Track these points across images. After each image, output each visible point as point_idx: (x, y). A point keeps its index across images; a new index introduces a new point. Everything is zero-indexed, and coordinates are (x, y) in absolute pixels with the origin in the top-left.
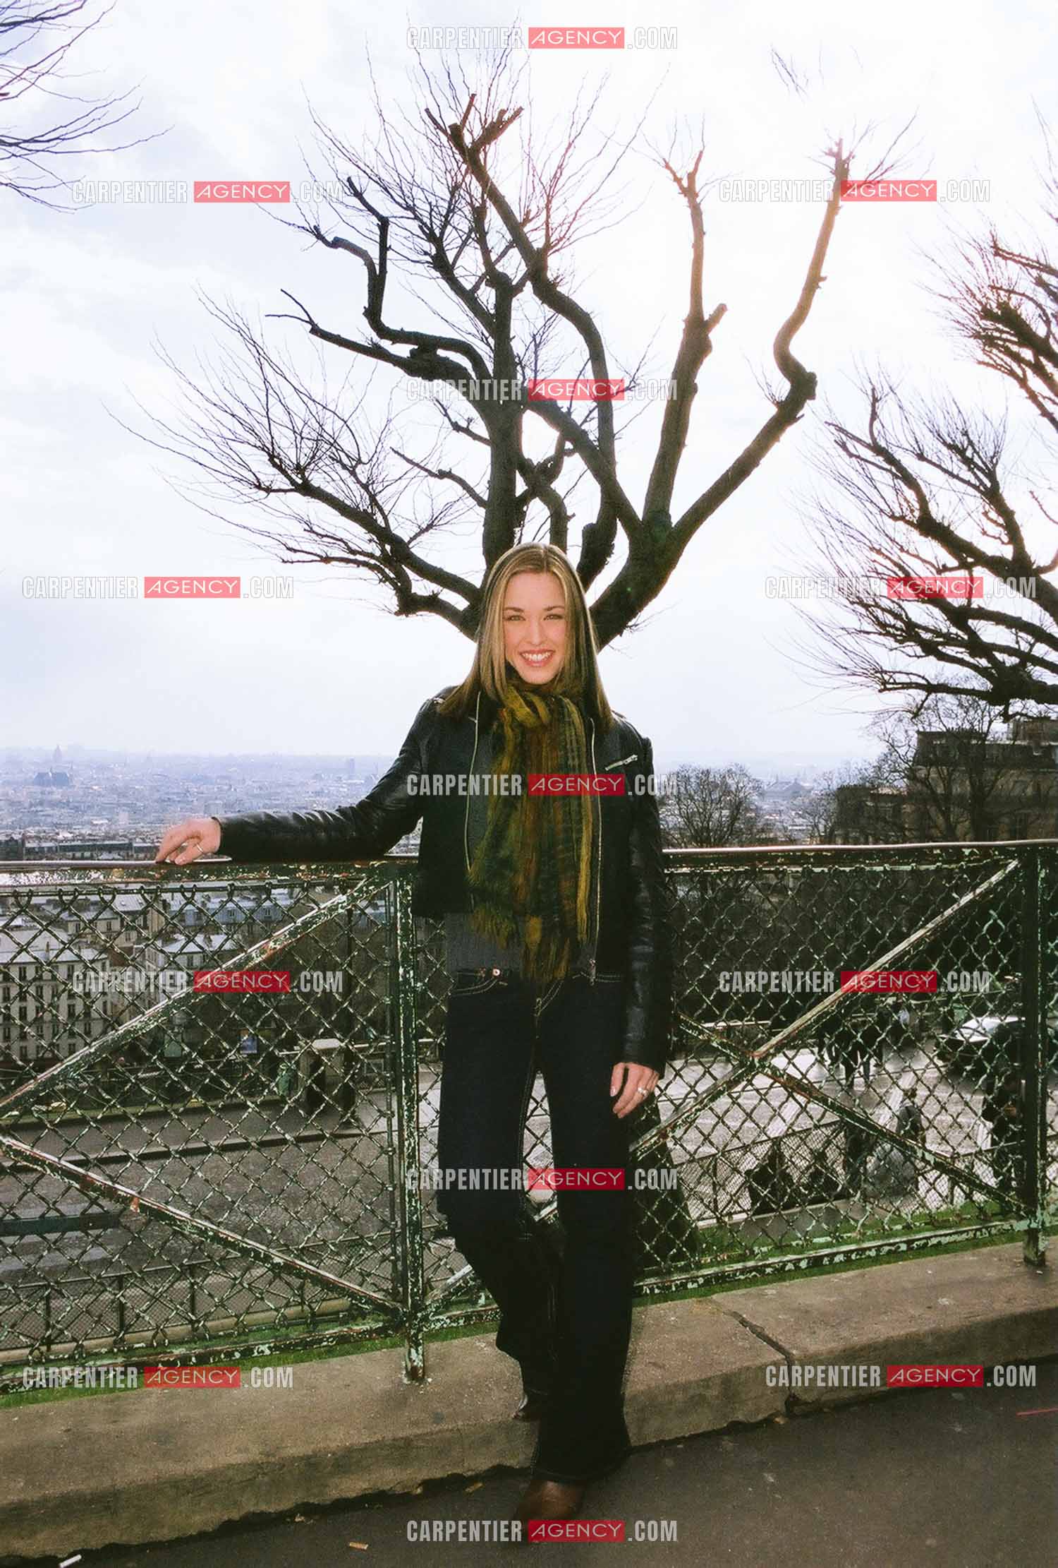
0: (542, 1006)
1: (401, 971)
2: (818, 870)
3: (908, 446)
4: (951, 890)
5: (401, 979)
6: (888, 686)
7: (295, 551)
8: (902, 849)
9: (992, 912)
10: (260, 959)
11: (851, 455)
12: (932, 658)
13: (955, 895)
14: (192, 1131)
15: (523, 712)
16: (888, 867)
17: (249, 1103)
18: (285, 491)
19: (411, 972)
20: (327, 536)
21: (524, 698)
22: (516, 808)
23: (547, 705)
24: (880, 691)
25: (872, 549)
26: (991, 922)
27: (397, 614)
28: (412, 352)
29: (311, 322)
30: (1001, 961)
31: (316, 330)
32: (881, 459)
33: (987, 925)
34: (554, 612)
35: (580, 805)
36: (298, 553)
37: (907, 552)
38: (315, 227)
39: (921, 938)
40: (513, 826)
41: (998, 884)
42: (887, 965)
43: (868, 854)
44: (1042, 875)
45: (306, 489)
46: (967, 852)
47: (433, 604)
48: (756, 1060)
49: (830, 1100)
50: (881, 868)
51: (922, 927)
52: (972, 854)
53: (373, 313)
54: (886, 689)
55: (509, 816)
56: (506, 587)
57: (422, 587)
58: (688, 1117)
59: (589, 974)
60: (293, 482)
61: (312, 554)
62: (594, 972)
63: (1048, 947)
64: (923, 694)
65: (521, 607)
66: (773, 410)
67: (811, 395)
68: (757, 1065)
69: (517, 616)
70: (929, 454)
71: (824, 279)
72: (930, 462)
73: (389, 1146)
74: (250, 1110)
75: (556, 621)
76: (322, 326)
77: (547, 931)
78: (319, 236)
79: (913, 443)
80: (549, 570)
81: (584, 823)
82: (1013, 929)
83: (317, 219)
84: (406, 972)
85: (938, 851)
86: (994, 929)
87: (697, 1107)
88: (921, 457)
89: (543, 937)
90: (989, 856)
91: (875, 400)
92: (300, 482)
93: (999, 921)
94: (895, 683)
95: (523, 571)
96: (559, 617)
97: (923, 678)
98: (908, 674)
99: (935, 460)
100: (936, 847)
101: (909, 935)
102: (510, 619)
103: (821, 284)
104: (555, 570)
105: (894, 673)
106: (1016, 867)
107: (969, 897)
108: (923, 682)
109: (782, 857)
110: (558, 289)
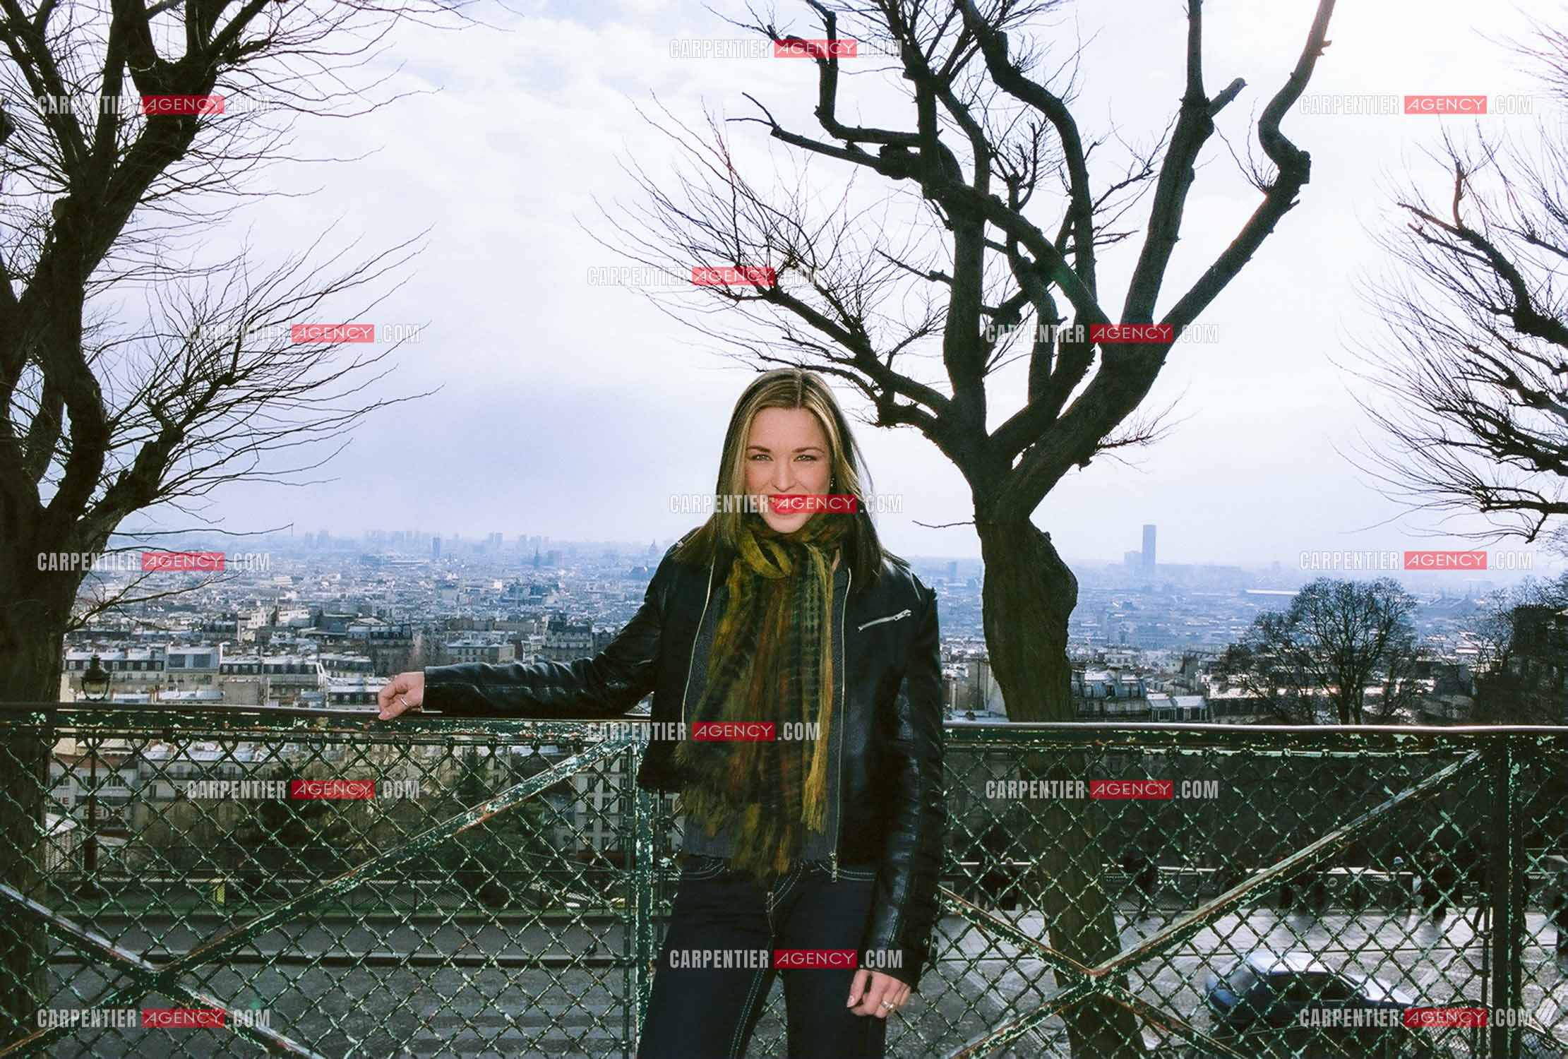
0: (775, 900)
1: (638, 844)
2: (1186, 752)
3: (1514, 227)
4: (1381, 784)
5: (638, 854)
6: (1493, 505)
7: (770, 360)
8: (1303, 732)
9: (1443, 814)
10: (474, 822)
11: (1430, 240)
12: (1551, 473)
13: (1387, 790)
14: (400, 1001)
15: (760, 563)
16: (1288, 752)
17: (465, 976)
18: (755, 299)
19: (651, 847)
20: (806, 344)
21: (763, 547)
22: (738, 677)
23: (789, 555)
24: (1483, 510)
25: (1469, 346)
26: (1441, 827)
27: (878, 425)
28: (881, 149)
29: (773, 124)
30: (1456, 876)
31: (777, 132)
32: (1467, 243)
33: (1435, 831)
34: (807, 453)
35: (817, 673)
36: (773, 362)
37: (1517, 350)
38: (769, 27)
39: (1331, 843)
40: (732, 697)
41: (1448, 779)
42: (1281, 874)
43: (1256, 737)
44: (1515, 771)
45: (776, 296)
46: (1400, 738)
47: (910, 416)
48: (1093, 979)
49: (1196, 1035)
50: (1279, 753)
51: (1337, 828)
52: (1407, 741)
53: (825, 113)
54: (1490, 508)
55: (727, 686)
56: (752, 422)
57: (901, 400)
58: (998, 1039)
59: (830, 869)
60: (760, 289)
61: (787, 363)
62: (835, 865)
63: (1528, 863)
64: (1538, 515)
65: (768, 447)
66: (1260, 198)
67: (1305, 178)
68: (1094, 984)
69: (764, 454)
70: (1541, 234)
71: (1328, 43)
72: (1544, 245)
73: (624, 1039)
74: (465, 984)
75: (808, 463)
76: (785, 128)
77: (765, 817)
78: (772, 35)
79: (1522, 222)
80: (803, 405)
81: (820, 693)
82: (1476, 837)
83: (772, 18)
84: (644, 846)
85: (1358, 736)
86: (1447, 838)
87: (1010, 1029)
88: (1532, 238)
89: (759, 824)
90: (1433, 744)
91: (1461, 175)
92: (768, 289)
93: (1455, 827)
94: (1500, 501)
95: (770, 406)
96: (813, 458)
97: (1537, 495)
98: (1516, 490)
99: (1550, 241)
100: (1355, 731)
101: (1317, 838)
102: (754, 458)
103: (1324, 50)
104: (813, 406)
105: (1498, 489)
106: (1475, 760)
107: (1409, 792)
108: (1538, 500)
109: (1132, 735)
110: (1023, 75)
